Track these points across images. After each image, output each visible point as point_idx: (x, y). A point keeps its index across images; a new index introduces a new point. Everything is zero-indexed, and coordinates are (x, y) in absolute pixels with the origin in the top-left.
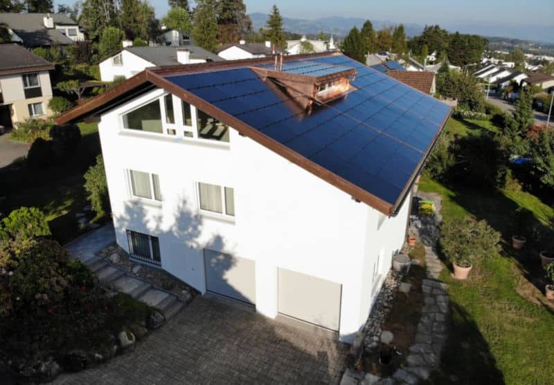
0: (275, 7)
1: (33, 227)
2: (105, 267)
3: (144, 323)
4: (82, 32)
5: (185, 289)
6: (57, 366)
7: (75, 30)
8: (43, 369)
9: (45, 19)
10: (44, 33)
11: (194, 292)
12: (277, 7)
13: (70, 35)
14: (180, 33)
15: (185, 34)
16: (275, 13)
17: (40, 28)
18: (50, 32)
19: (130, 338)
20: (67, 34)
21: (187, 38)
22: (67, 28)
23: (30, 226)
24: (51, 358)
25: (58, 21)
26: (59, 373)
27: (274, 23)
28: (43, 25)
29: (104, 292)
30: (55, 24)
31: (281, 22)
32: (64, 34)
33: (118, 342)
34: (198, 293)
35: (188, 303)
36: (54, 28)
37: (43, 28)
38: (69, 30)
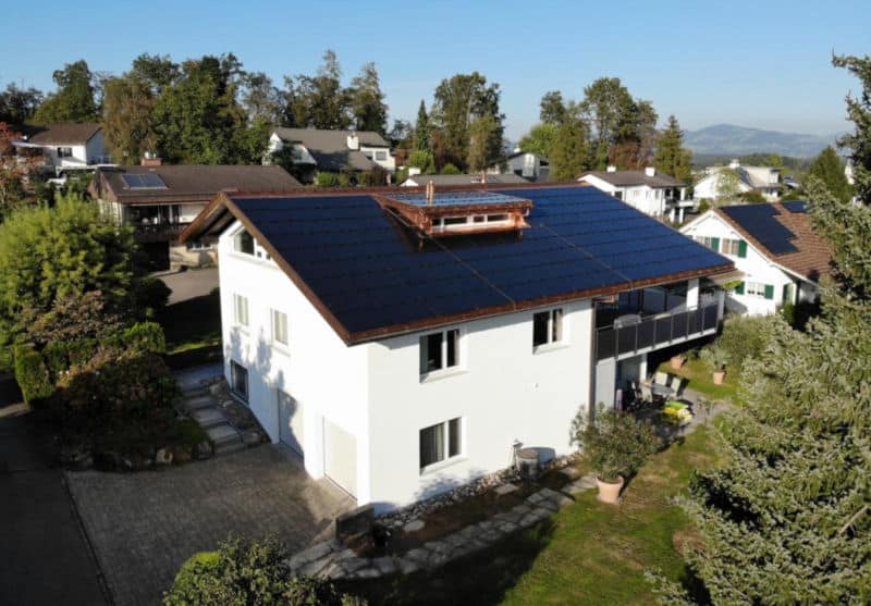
0: (672, 117)
1: (148, 341)
2: (202, 396)
3: (190, 449)
4: (393, 155)
5: (258, 433)
6: (90, 460)
7: (385, 153)
8: (77, 459)
9: (349, 138)
10: (344, 156)
11: (265, 438)
12: (676, 118)
13: (378, 159)
14: (536, 157)
15: (544, 159)
16: (672, 126)
17: (340, 149)
18: (352, 155)
19: (167, 457)
20: (374, 158)
21: (546, 164)
22: (374, 151)
23: (145, 339)
24: (88, 453)
25: (366, 142)
26: (89, 468)
27: (669, 141)
28: (346, 145)
29: (177, 415)
30: (360, 145)
31: (681, 139)
32: (370, 158)
33: (154, 457)
34: (269, 440)
35: (251, 446)
36: (359, 150)
37: (344, 149)
38: (377, 153)
